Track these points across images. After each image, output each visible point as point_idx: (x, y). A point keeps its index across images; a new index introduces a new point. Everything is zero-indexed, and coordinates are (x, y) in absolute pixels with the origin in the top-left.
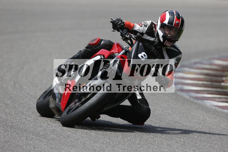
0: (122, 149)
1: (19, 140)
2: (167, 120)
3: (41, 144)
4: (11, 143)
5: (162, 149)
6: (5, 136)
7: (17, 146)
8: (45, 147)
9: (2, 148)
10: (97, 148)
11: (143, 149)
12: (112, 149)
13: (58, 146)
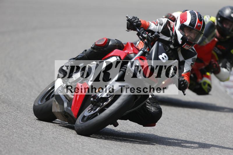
0: (172, 152)
1: (67, 137)
2: (220, 124)
3: (90, 142)
4: (59, 140)
5: (213, 153)
6: (54, 132)
7: (65, 143)
8: (93, 145)
9: (50, 144)
10: (147, 149)
11: (194, 153)
12: (162, 151)
13: (107, 145)
